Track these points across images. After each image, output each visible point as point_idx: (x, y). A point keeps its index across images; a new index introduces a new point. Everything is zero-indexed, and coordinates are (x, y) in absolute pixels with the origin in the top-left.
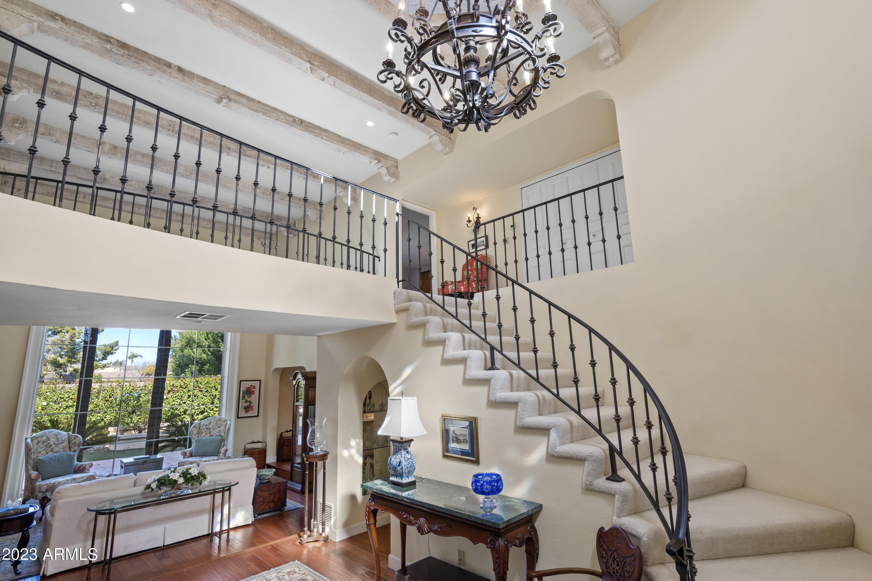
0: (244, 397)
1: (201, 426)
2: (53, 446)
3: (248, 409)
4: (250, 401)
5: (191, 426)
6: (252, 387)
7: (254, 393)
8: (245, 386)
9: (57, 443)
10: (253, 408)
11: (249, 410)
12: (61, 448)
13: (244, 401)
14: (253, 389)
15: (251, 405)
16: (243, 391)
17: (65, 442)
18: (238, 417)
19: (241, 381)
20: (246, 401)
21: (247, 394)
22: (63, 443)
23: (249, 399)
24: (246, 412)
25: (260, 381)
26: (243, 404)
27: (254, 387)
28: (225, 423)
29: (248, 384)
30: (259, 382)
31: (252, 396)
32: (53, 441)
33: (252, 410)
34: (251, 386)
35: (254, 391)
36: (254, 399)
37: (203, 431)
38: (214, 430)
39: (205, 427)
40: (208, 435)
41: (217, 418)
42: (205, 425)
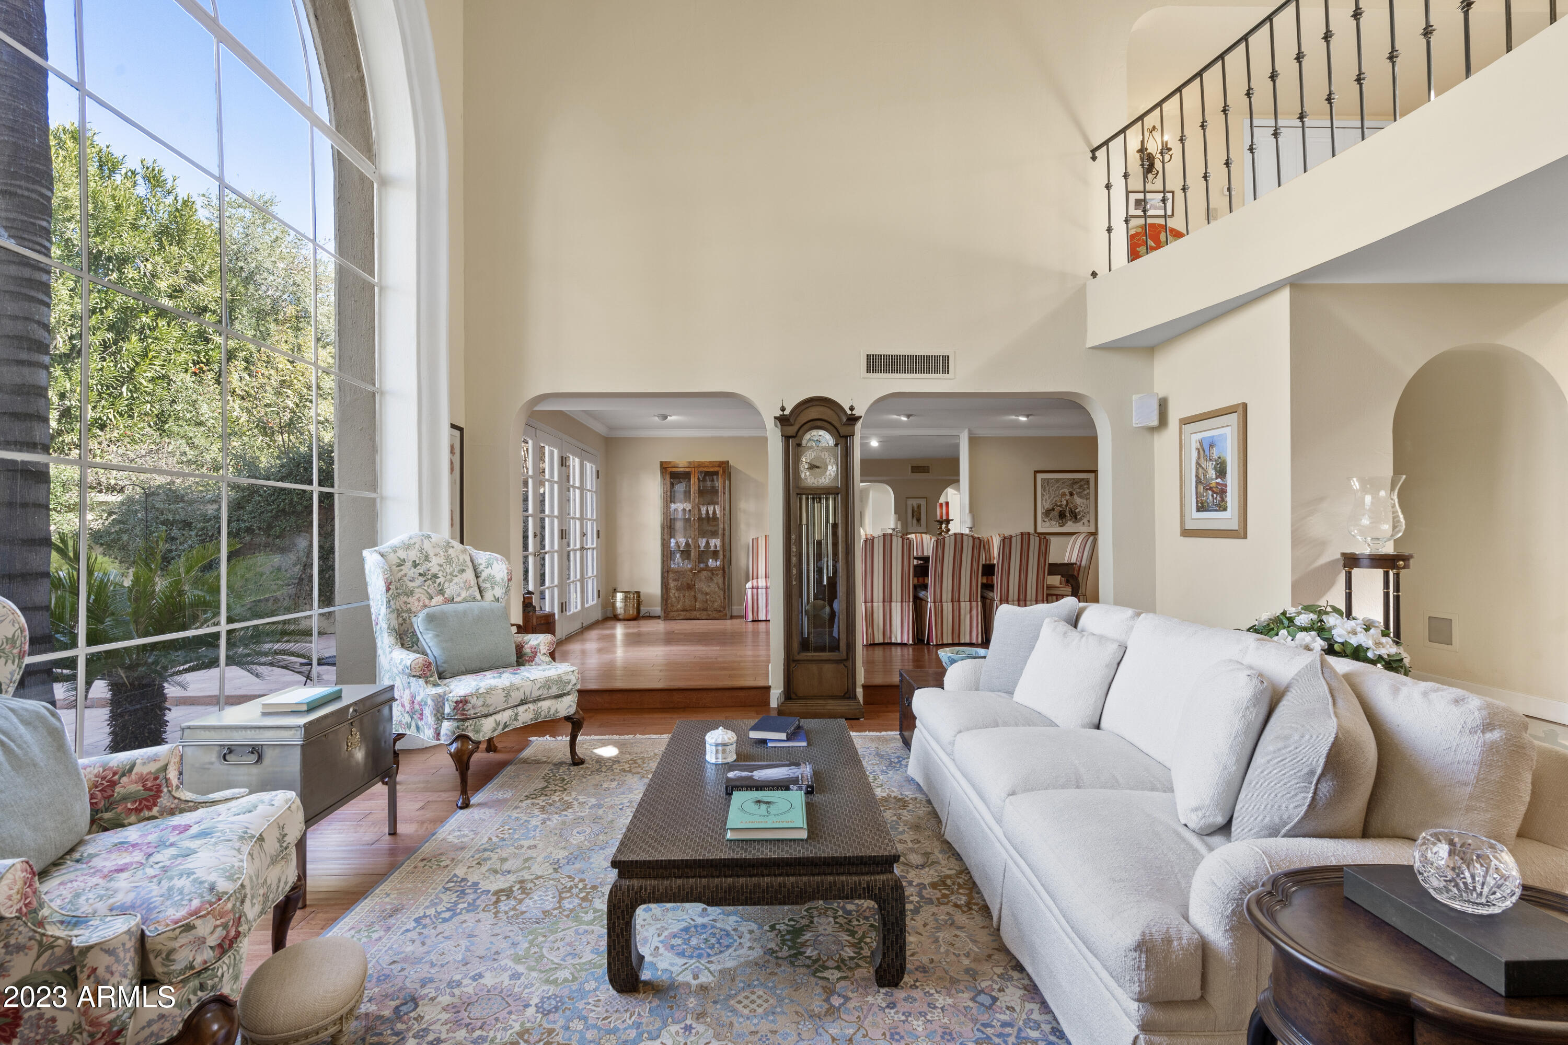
25: (461, 430)
30: (459, 433)
37: (411, 585)
38: (451, 581)
39: (412, 572)
40: (438, 599)
41: (435, 537)
42: (409, 564)
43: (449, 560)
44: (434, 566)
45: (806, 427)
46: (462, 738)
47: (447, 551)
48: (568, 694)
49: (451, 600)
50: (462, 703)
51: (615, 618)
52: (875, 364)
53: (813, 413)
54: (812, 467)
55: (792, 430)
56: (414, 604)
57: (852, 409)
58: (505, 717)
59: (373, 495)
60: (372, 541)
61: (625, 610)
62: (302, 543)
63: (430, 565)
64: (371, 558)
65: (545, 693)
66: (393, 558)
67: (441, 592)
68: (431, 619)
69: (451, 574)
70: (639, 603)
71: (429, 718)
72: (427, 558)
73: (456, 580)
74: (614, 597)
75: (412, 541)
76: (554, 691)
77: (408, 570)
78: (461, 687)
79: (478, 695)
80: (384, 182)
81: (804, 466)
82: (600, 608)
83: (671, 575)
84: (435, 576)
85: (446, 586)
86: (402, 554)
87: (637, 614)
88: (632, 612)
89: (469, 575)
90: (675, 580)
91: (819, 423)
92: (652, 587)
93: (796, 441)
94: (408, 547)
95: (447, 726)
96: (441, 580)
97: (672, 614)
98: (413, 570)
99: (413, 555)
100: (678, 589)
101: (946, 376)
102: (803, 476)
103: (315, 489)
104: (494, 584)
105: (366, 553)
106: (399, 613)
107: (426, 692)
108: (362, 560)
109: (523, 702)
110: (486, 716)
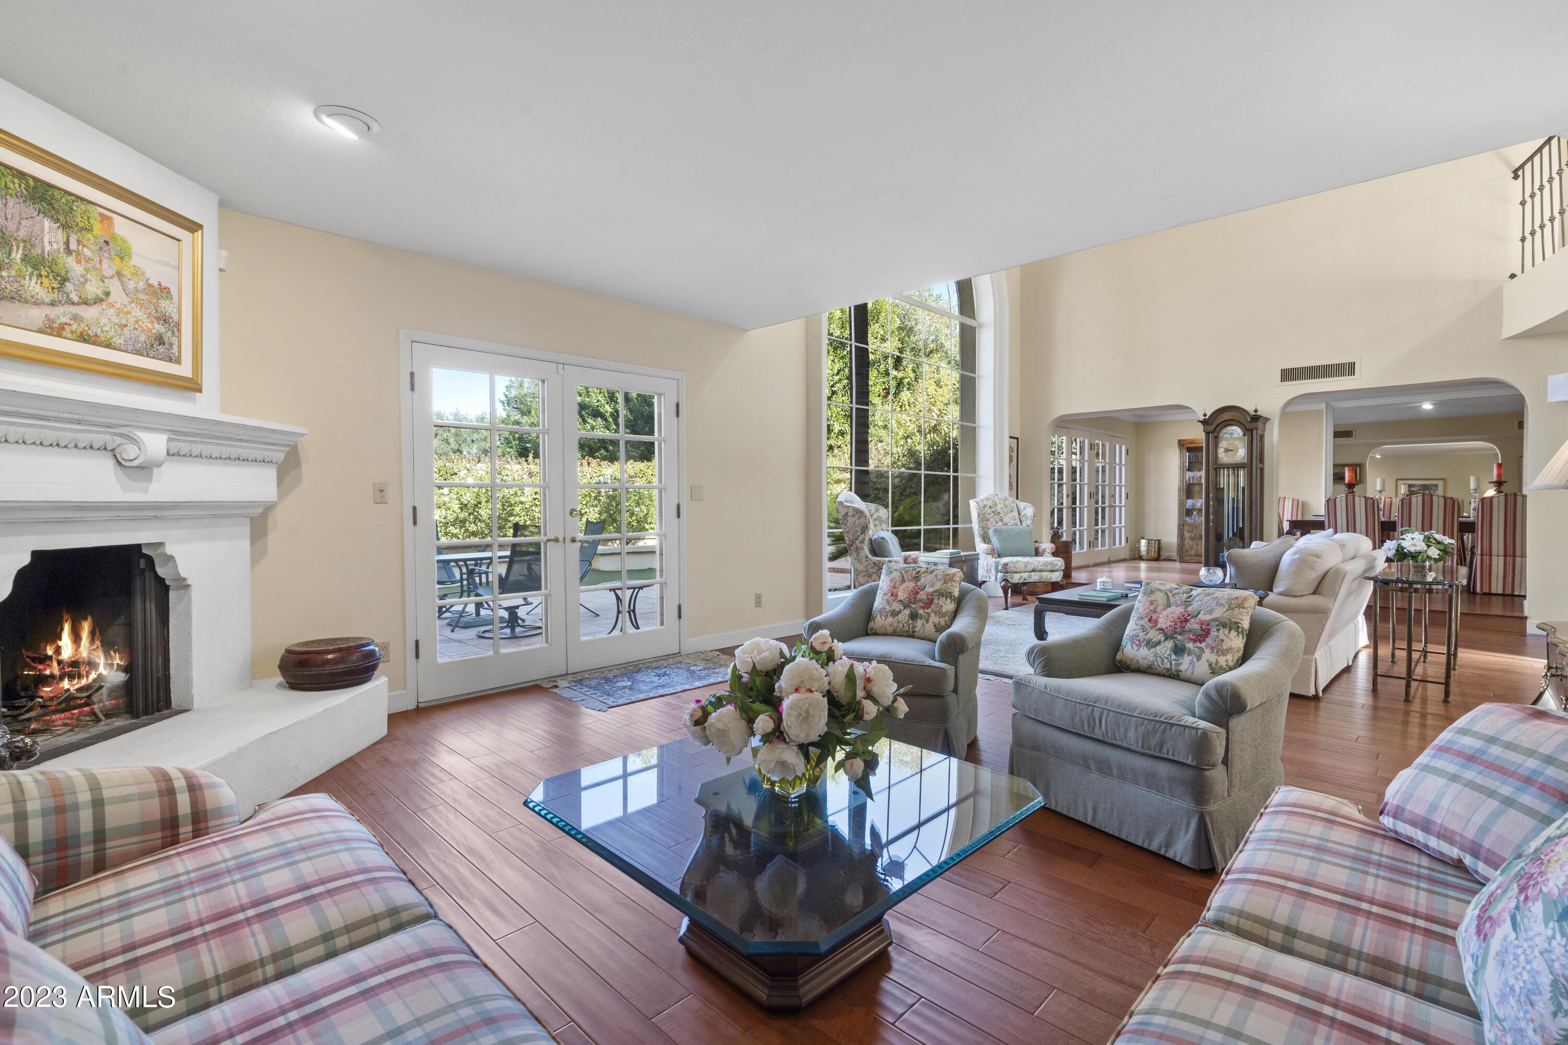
7: (1013, 461)
14: (1012, 454)
25: (1017, 439)
27: (1012, 450)
31: (1011, 465)
34: (1010, 447)
35: (1012, 457)
36: (1013, 470)
37: (989, 516)
38: (1007, 515)
40: (1000, 523)
41: (1000, 495)
42: (989, 507)
43: (1006, 506)
44: (999, 508)
45: (1221, 426)
46: (1006, 580)
47: (1006, 502)
48: (1056, 571)
49: (1006, 524)
50: (1006, 565)
51: (1141, 558)
52: (1289, 375)
53: (1226, 416)
54: (1227, 450)
55: (1211, 428)
56: (990, 525)
57: (1256, 411)
58: (1025, 575)
59: (973, 475)
60: (974, 496)
61: (1148, 553)
62: (946, 497)
63: (997, 508)
64: (972, 503)
65: (1044, 568)
66: (981, 504)
67: (1002, 520)
68: (996, 531)
69: (1007, 512)
70: (1159, 549)
71: (993, 572)
72: (996, 505)
73: (1009, 515)
74: (1139, 542)
75: (991, 497)
76: (1049, 568)
77: (987, 509)
78: (1005, 560)
79: (1012, 563)
80: (980, 326)
81: (1221, 451)
82: (1128, 551)
83: (1186, 528)
84: (1000, 513)
85: (1004, 517)
86: (985, 503)
87: (1158, 556)
88: (1153, 554)
89: (1015, 513)
90: (1189, 532)
91: (1231, 422)
92: (1171, 537)
93: (1215, 434)
94: (988, 499)
95: (1000, 575)
96: (1002, 515)
97: (1187, 558)
98: (990, 510)
99: (990, 503)
100: (1192, 539)
101: (1352, 377)
102: (1220, 456)
103: (951, 474)
104: (1027, 518)
105: (971, 502)
106: (983, 529)
107: (991, 560)
108: (969, 505)
109: (1033, 571)
110: (1016, 573)
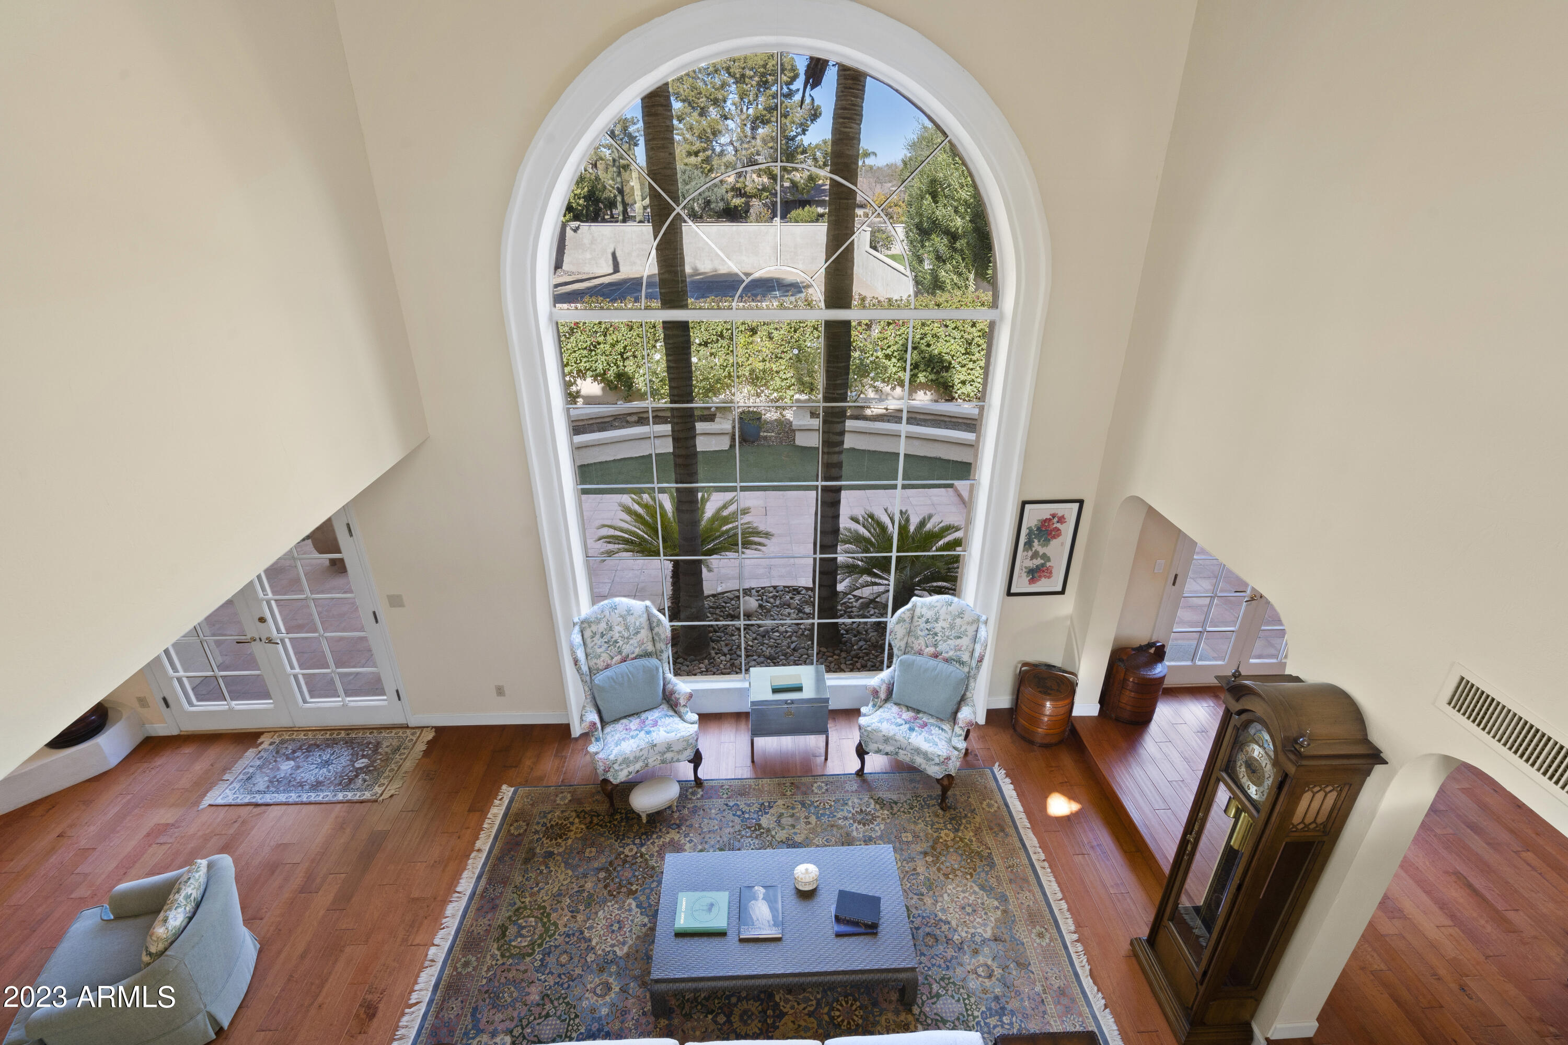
0: (1029, 544)
1: (916, 618)
2: (621, 643)
3: (1036, 575)
4: (1044, 554)
5: (894, 612)
6: (1056, 520)
7: (1059, 535)
8: (1034, 515)
9: (626, 635)
10: (1051, 573)
11: (1040, 577)
12: (636, 645)
13: (1030, 553)
14: (1058, 525)
15: (1048, 564)
16: (1030, 529)
17: (642, 631)
18: (1009, 594)
19: (1024, 503)
20: (1035, 555)
21: (1039, 537)
22: (637, 633)
23: (1041, 550)
24: (1032, 581)
25: (1081, 502)
26: (1024, 561)
27: (1061, 520)
28: (974, 627)
29: (1045, 511)
30: (1077, 505)
31: (1054, 543)
32: (619, 632)
33: (1049, 577)
34: (1054, 516)
35: (1059, 530)
36: (1057, 550)
37: (920, 633)
38: (945, 641)
39: (923, 626)
41: (955, 605)
42: (924, 619)
43: (952, 627)
44: (938, 627)
45: (1248, 715)
47: (954, 619)
52: (1465, 698)
54: (1248, 765)
63: (937, 625)
69: (948, 637)
73: (950, 642)
75: (936, 604)
80: (1002, 318)
84: (936, 634)
85: (940, 643)
93: (1237, 722)
96: (938, 638)
98: (924, 624)
102: (1238, 766)
